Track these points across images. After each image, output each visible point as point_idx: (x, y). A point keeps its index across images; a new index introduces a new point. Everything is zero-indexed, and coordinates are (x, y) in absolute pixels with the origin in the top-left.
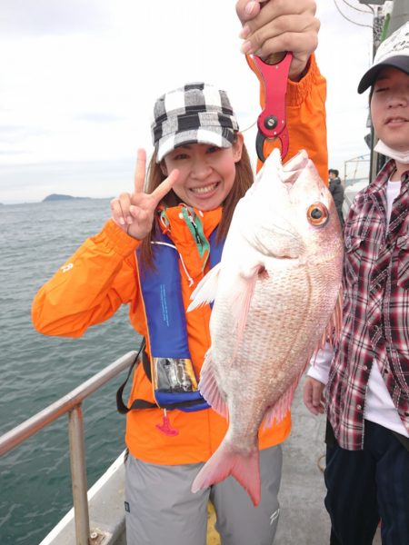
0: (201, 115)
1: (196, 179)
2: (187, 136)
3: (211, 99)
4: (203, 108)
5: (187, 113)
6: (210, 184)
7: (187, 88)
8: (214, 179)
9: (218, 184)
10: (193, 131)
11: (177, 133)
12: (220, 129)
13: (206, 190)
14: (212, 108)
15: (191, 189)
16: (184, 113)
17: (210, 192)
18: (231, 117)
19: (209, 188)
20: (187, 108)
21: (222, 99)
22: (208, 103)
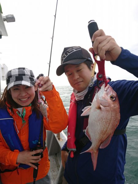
0: (23, 77)
1: (21, 96)
2: (18, 83)
3: (27, 73)
4: (24, 75)
5: (19, 76)
6: (26, 98)
7: (19, 69)
8: (28, 96)
9: (29, 98)
10: (20, 81)
11: (15, 81)
12: (30, 81)
13: (25, 99)
14: (27, 75)
15: (19, 99)
16: (18, 76)
17: (26, 100)
18: (34, 78)
19: (26, 99)
20: (19, 74)
21: (31, 73)
22: (26, 73)
